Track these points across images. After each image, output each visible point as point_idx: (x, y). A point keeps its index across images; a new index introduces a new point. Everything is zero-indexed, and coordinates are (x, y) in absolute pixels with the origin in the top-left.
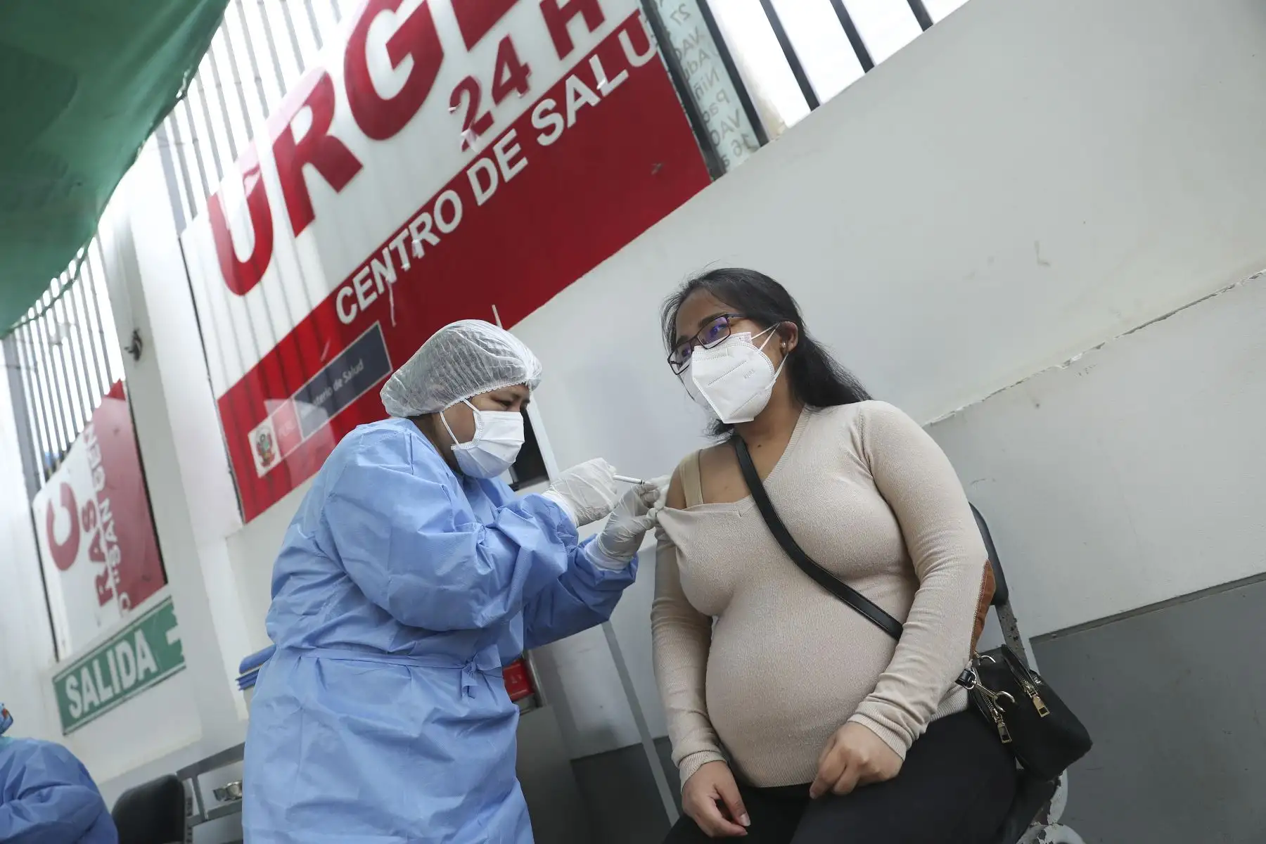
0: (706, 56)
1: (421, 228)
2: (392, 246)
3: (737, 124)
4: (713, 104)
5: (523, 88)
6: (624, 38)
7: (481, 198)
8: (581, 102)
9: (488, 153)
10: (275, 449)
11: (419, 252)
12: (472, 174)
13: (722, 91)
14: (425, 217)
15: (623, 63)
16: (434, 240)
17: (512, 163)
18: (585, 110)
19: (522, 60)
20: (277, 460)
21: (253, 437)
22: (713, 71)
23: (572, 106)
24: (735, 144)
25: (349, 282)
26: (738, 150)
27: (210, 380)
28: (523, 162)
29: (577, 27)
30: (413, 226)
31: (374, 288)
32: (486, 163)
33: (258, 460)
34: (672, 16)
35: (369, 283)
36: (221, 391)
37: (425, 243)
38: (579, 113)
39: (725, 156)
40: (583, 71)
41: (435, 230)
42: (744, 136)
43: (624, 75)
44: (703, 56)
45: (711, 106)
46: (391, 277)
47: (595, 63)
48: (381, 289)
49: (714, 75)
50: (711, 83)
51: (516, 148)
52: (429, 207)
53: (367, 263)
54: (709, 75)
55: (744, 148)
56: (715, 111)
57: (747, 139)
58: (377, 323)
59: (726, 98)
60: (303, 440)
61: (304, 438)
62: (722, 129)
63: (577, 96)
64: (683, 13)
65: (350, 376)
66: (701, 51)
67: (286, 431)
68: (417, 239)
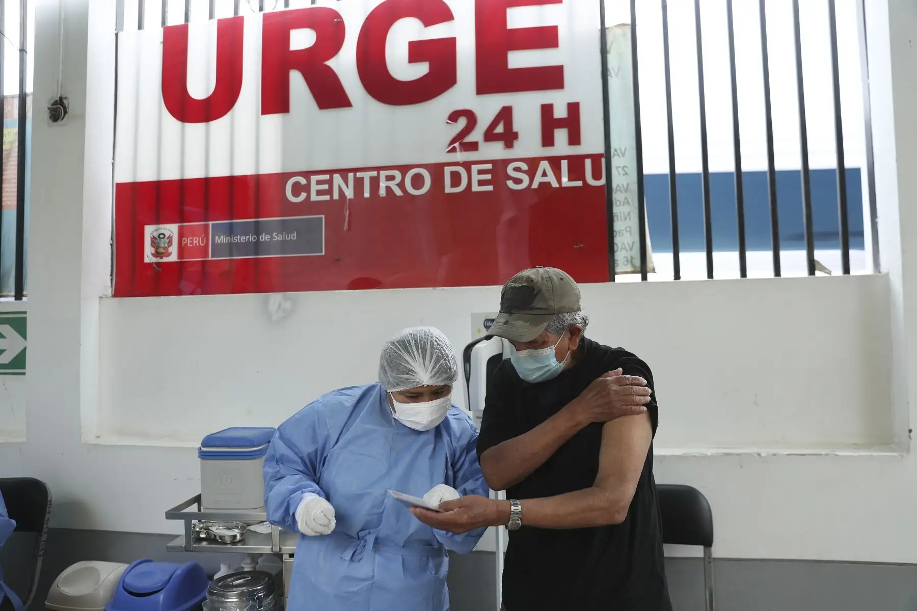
0: (628, 203)
1: (390, 178)
2: (359, 175)
3: (631, 249)
4: (623, 231)
5: (509, 145)
6: (588, 163)
7: (448, 189)
8: (545, 180)
9: (467, 165)
10: (174, 250)
11: (382, 192)
12: (448, 170)
13: (630, 227)
14: (398, 174)
15: (582, 177)
16: (398, 192)
17: (481, 183)
18: (545, 186)
19: (516, 127)
21: (150, 230)
22: (629, 213)
23: (538, 179)
24: (626, 259)
25: (307, 174)
26: (626, 263)
27: (113, 164)
28: (490, 188)
29: (561, 135)
30: (383, 174)
31: (330, 192)
32: (462, 171)
33: (149, 249)
34: (617, 168)
35: (326, 187)
36: (123, 178)
37: (388, 189)
38: (541, 184)
39: (617, 260)
40: (555, 162)
41: (401, 185)
42: (632, 258)
43: (579, 183)
44: (626, 201)
45: (620, 230)
46: (349, 195)
47: (564, 164)
48: (336, 196)
49: (628, 216)
50: (625, 219)
51: (488, 177)
52: (404, 169)
53: (331, 172)
54: (626, 213)
55: (629, 265)
56: (621, 234)
57: (633, 260)
58: (323, 216)
59: (630, 232)
60: (210, 258)
61: (211, 257)
62: (622, 246)
63: (544, 174)
64: (624, 171)
65: (280, 238)
66: (626, 198)
67: (192, 243)
68: (383, 183)
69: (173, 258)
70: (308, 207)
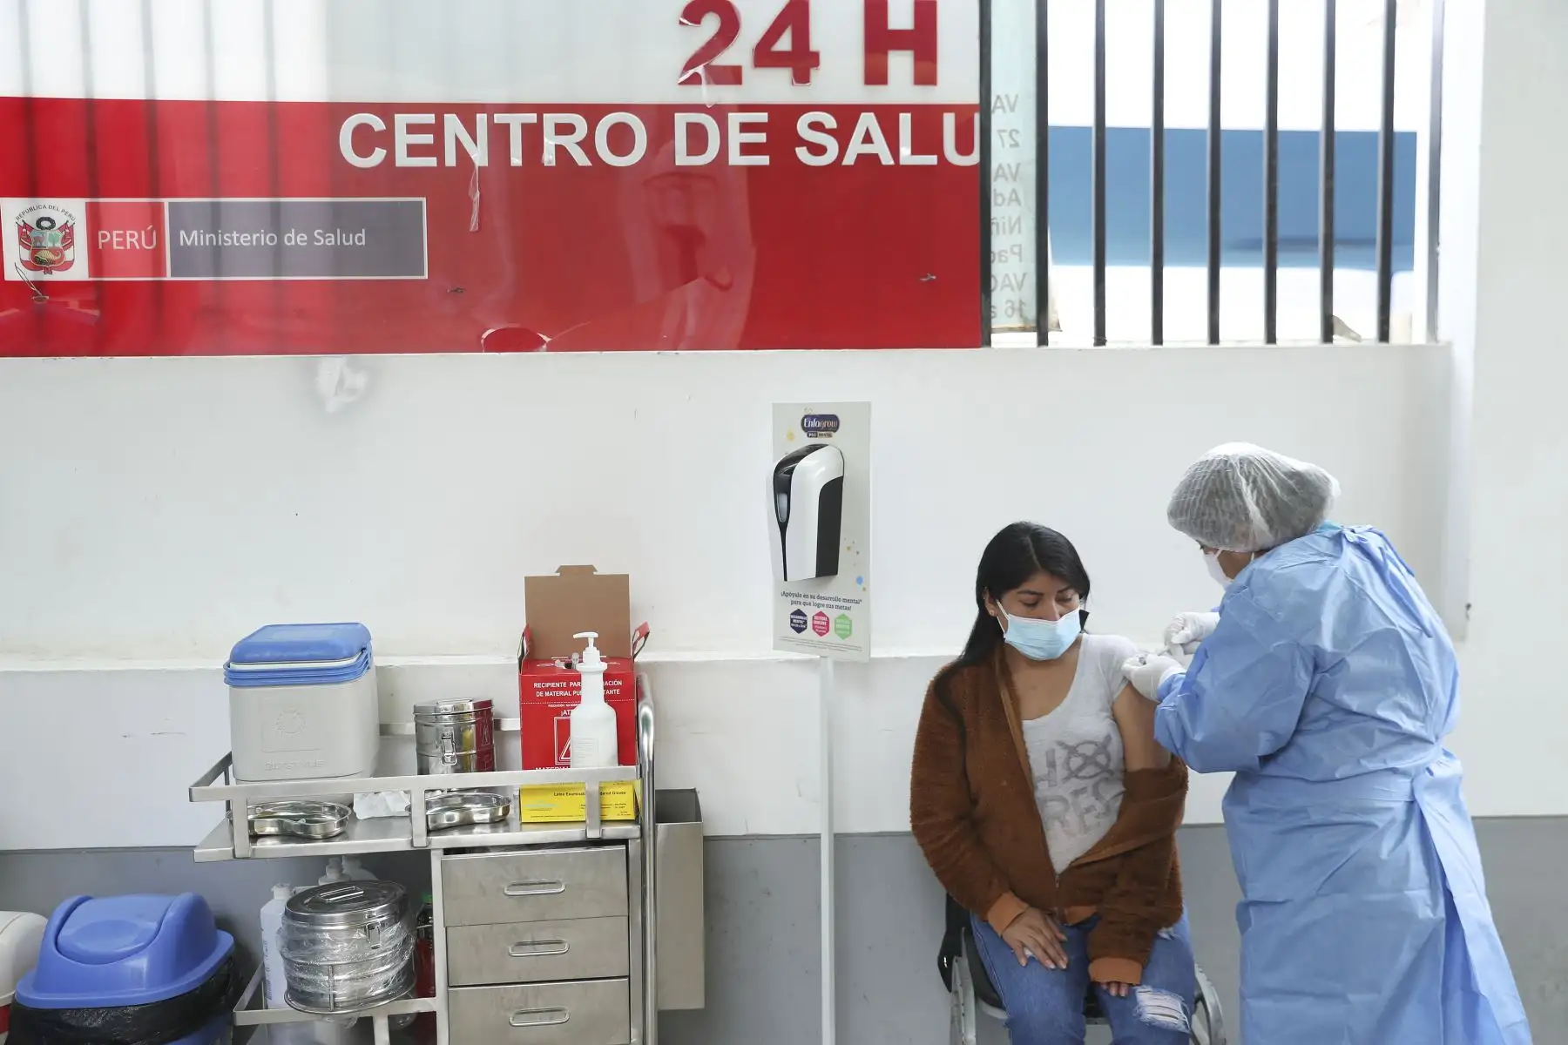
0: (1017, 200)
1: (565, 129)
2: (499, 118)
3: (1020, 286)
4: (1006, 252)
5: (802, 77)
6: (949, 121)
7: (682, 159)
8: (867, 149)
9: (720, 113)
10: (79, 256)
11: (549, 158)
12: (681, 121)
13: (1020, 246)
14: (579, 121)
15: (936, 147)
16: (582, 159)
17: (747, 149)
19: (814, 45)
21: (14, 208)
22: (1019, 220)
23: (856, 147)
24: (1010, 304)
25: (386, 111)
26: (1010, 312)
28: (764, 160)
29: (900, 63)
30: (550, 120)
31: (437, 149)
32: (709, 122)
33: (14, 251)
34: (1000, 131)
35: (428, 139)
37: (561, 151)
38: (861, 157)
39: (994, 307)
40: (887, 116)
41: (588, 145)
42: (1021, 303)
43: (932, 160)
44: (1014, 197)
45: (1002, 251)
46: (480, 157)
47: (905, 120)
48: (451, 160)
49: (1017, 226)
50: (1012, 230)
51: (760, 138)
52: (593, 113)
53: (440, 109)
54: (1013, 220)
55: (1017, 314)
56: (1003, 259)
57: (1023, 306)
58: (424, 200)
59: (1020, 254)
60: (169, 277)
61: (172, 276)
62: (1004, 281)
63: (868, 139)
64: (1013, 139)
65: (331, 240)
66: (1014, 191)
67: (123, 243)
68: (550, 139)
69: (79, 271)
70: (390, 178)
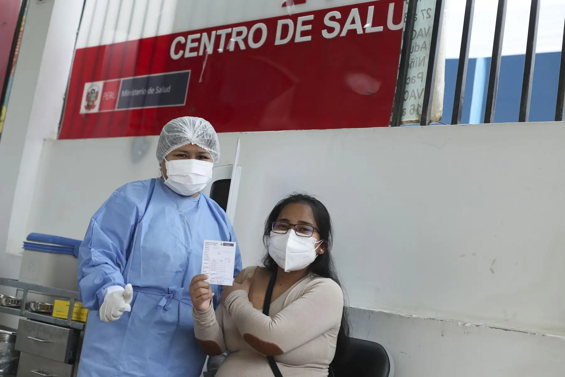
0: (425, 48)
1: (239, 34)
2: (219, 32)
3: (420, 97)
4: (415, 77)
6: (392, 6)
7: (278, 42)
8: (353, 27)
9: (294, 18)
10: (97, 103)
11: (231, 48)
12: (280, 23)
13: (422, 73)
14: (244, 29)
15: (384, 21)
16: (242, 47)
17: (304, 34)
18: (352, 32)
20: (95, 110)
21: (87, 86)
22: (424, 58)
23: (348, 26)
24: (412, 107)
25: (185, 35)
26: (412, 111)
27: (77, 34)
28: (308, 38)
30: (236, 30)
31: (198, 49)
32: (290, 22)
33: (84, 103)
34: (422, 11)
35: (196, 44)
36: (81, 45)
37: (237, 44)
38: (349, 32)
39: (405, 109)
40: (363, 9)
41: (245, 40)
42: (418, 106)
43: (380, 29)
44: (424, 46)
45: (413, 77)
46: (210, 51)
47: (371, 10)
48: (201, 53)
49: (423, 61)
50: (419, 65)
51: (309, 27)
52: (249, 25)
53: (201, 31)
54: (421, 59)
55: (415, 112)
56: (413, 81)
57: (419, 108)
58: (190, 71)
59: (422, 78)
60: (116, 110)
61: (117, 108)
62: (412, 94)
63: (353, 22)
64: (428, 13)
65: (160, 91)
66: (425, 42)
67: (108, 97)
68: (234, 39)
70: (182, 63)
